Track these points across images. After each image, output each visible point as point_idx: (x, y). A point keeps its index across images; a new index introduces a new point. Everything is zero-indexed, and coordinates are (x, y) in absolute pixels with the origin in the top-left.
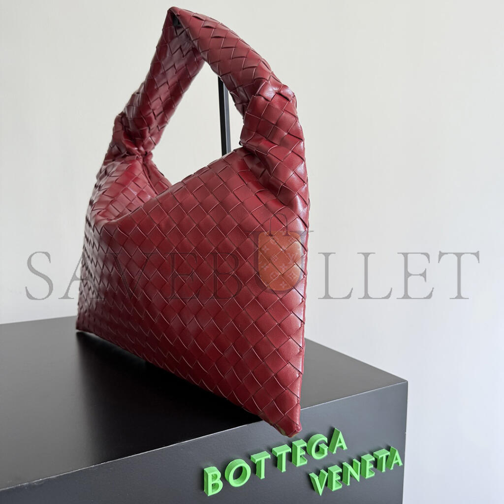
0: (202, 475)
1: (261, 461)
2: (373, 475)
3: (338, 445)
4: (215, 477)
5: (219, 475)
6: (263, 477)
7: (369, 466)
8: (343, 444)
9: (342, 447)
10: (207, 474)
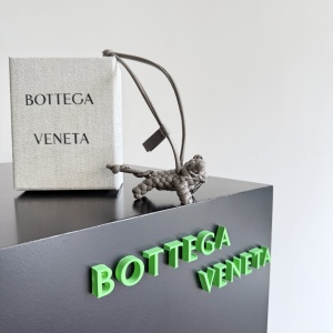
0: (90, 274)
1: (153, 256)
2: (251, 271)
3: (223, 241)
4: (106, 274)
5: (110, 272)
6: (156, 274)
7: (248, 263)
8: (227, 240)
9: (225, 243)
10: (96, 272)
